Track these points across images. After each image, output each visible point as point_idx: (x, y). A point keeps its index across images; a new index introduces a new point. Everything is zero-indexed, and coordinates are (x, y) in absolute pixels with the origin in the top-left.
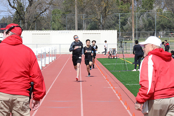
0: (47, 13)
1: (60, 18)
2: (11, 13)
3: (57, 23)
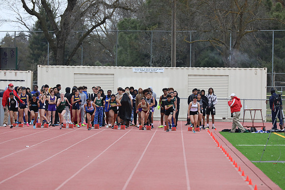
0: (108, 27)
1: (136, 38)
2: (25, 25)
3: (128, 51)
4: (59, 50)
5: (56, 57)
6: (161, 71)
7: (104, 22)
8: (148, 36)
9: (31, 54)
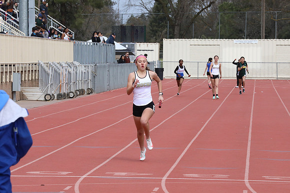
1: (232, 17)
2: (146, 8)
3: (227, 27)
4: (176, 27)
5: (174, 32)
6: (255, 42)
7: (209, 6)
8: (242, 16)
9: (151, 30)
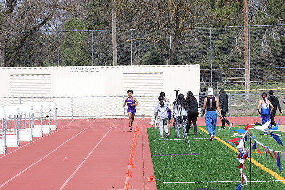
6: (97, 70)
